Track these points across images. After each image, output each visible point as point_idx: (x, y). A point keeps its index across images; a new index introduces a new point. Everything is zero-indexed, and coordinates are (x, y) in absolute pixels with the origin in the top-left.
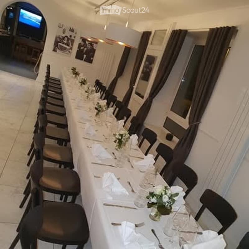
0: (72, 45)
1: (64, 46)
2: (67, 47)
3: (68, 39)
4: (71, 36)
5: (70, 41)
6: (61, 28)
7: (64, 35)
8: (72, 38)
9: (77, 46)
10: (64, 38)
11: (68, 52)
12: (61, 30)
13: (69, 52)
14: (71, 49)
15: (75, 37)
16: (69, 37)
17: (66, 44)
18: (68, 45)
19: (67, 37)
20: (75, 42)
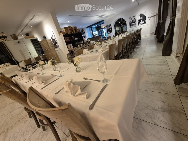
0: (136, 21)
2: (134, 23)
3: (134, 20)
5: (135, 21)
7: (132, 20)
10: (132, 21)
11: (135, 25)
12: (131, 19)
15: (136, 18)
16: (134, 19)
18: (135, 22)
19: (133, 20)
20: (137, 20)
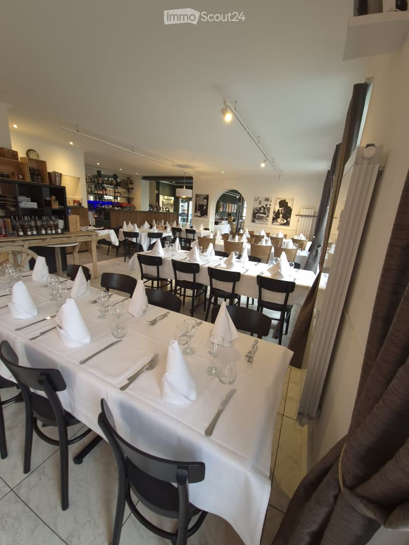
0: (269, 212)
1: (262, 215)
2: (264, 216)
3: (264, 209)
4: (266, 205)
5: (266, 210)
6: (256, 200)
7: (260, 206)
8: (268, 206)
9: (273, 213)
10: (260, 209)
11: (265, 220)
13: (267, 219)
14: (268, 216)
15: (270, 205)
16: (265, 206)
17: (262, 213)
18: (265, 214)
19: (263, 207)
